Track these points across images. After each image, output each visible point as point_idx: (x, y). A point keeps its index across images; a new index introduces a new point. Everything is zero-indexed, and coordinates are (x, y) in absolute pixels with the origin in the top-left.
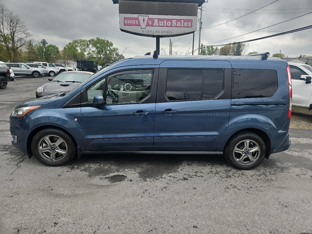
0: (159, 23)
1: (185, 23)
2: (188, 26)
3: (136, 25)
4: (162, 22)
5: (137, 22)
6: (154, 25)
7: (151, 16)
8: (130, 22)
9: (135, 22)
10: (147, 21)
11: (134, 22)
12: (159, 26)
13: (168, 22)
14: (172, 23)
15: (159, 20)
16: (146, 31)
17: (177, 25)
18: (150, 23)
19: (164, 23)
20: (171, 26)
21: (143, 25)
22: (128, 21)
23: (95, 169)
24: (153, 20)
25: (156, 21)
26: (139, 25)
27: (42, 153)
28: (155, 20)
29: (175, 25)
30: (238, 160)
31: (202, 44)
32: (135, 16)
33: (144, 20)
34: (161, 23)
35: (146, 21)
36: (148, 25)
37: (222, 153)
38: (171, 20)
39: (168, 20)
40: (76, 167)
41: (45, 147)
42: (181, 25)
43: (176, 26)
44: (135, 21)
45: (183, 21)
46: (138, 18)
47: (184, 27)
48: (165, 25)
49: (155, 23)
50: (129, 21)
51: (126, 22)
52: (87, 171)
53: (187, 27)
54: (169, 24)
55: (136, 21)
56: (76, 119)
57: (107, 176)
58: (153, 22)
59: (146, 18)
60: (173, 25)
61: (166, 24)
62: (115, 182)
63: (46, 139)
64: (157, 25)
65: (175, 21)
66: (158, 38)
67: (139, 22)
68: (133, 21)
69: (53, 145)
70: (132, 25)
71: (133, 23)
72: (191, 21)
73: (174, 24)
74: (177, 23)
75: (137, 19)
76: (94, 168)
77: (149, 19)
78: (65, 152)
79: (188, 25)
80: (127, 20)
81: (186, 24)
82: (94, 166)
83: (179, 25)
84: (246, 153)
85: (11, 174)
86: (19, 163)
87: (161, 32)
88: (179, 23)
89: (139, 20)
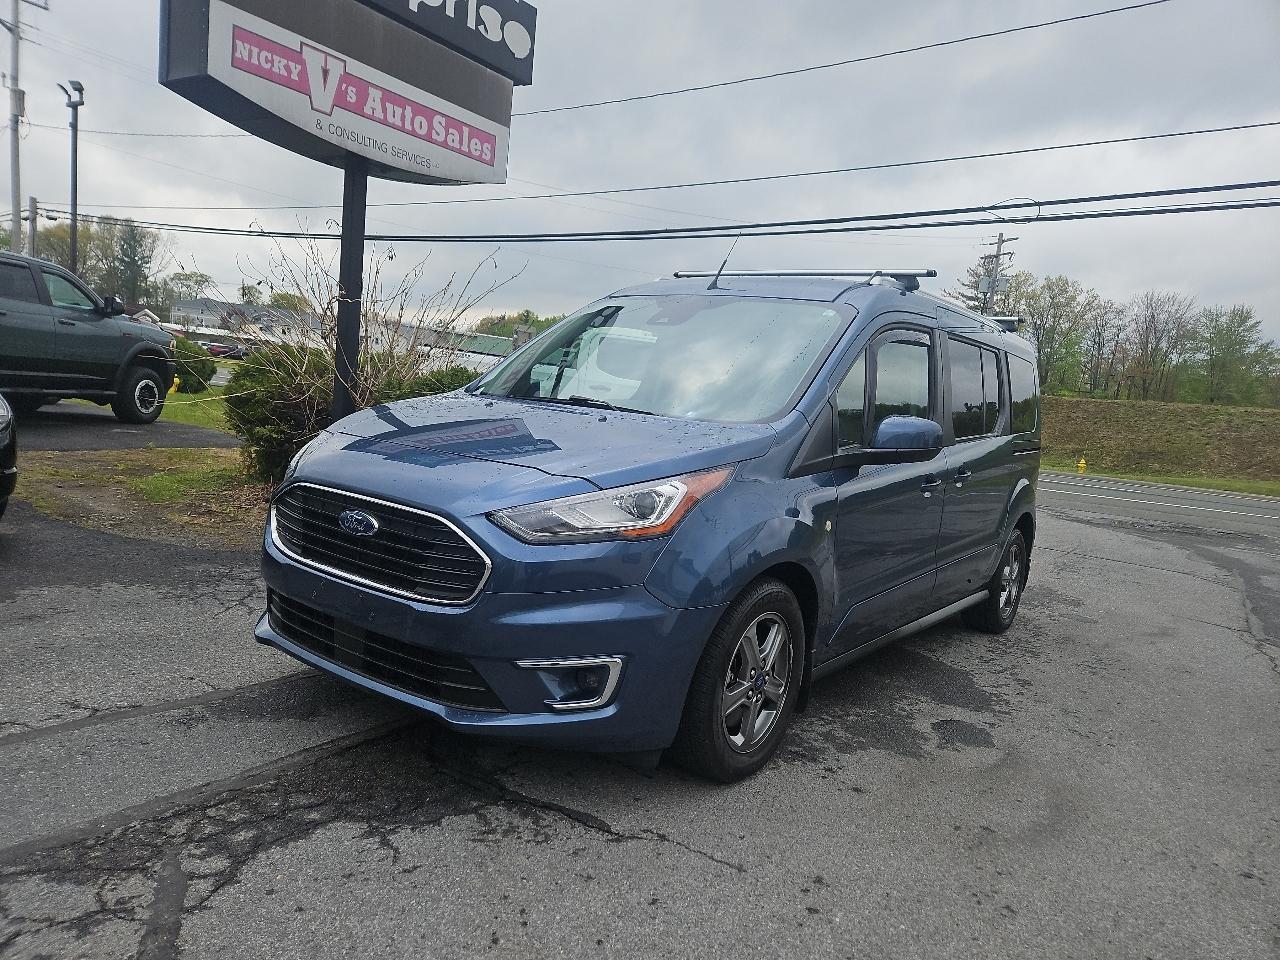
0: (384, 110)
1: (474, 140)
2: (481, 155)
3: (286, 82)
4: (399, 111)
5: (295, 69)
6: (367, 110)
7: (357, 68)
8: (260, 57)
9: (287, 68)
10: (340, 85)
11: (279, 65)
12: (384, 122)
13: (419, 119)
14: (431, 127)
15: (389, 96)
16: (333, 129)
17: (450, 143)
18: (352, 97)
19: (403, 117)
20: (428, 138)
21: (324, 97)
22: (250, 51)
24: (363, 86)
25: (375, 95)
26: (302, 87)
28: (371, 90)
29: (441, 139)
30: (1000, 606)
31: (34, 201)
32: (291, 39)
33: (325, 72)
34: (394, 113)
35: (333, 80)
36: (340, 101)
38: (429, 113)
39: (419, 109)
42: (460, 142)
43: (444, 145)
44: (284, 61)
45: (466, 130)
46: (301, 53)
47: (469, 155)
48: (408, 126)
49: (370, 102)
50: (255, 50)
51: (243, 50)
53: (480, 159)
54: (421, 124)
55: (292, 65)
56: (829, 525)
58: (363, 97)
59: (336, 70)
60: (434, 136)
61: (412, 124)
63: (747, 639)
64: (379, 114)
65: (443, 120)
67: (303, 74)
68: (277, 59)
69: (760, 665)
70: (269, 76)
71: (275, 70)
73: (438, 133)
74: (447, 134)
75: (296, 56)
77: (347, 78)
78: (783, 685)
79: (482, 151)
80: (247, 46)
81: (475, 146)
83: (454, 141)
85: (740, 869)
86: (604, 828)
87: (390, 150)
88: (453, 138)
89: (302, 63)
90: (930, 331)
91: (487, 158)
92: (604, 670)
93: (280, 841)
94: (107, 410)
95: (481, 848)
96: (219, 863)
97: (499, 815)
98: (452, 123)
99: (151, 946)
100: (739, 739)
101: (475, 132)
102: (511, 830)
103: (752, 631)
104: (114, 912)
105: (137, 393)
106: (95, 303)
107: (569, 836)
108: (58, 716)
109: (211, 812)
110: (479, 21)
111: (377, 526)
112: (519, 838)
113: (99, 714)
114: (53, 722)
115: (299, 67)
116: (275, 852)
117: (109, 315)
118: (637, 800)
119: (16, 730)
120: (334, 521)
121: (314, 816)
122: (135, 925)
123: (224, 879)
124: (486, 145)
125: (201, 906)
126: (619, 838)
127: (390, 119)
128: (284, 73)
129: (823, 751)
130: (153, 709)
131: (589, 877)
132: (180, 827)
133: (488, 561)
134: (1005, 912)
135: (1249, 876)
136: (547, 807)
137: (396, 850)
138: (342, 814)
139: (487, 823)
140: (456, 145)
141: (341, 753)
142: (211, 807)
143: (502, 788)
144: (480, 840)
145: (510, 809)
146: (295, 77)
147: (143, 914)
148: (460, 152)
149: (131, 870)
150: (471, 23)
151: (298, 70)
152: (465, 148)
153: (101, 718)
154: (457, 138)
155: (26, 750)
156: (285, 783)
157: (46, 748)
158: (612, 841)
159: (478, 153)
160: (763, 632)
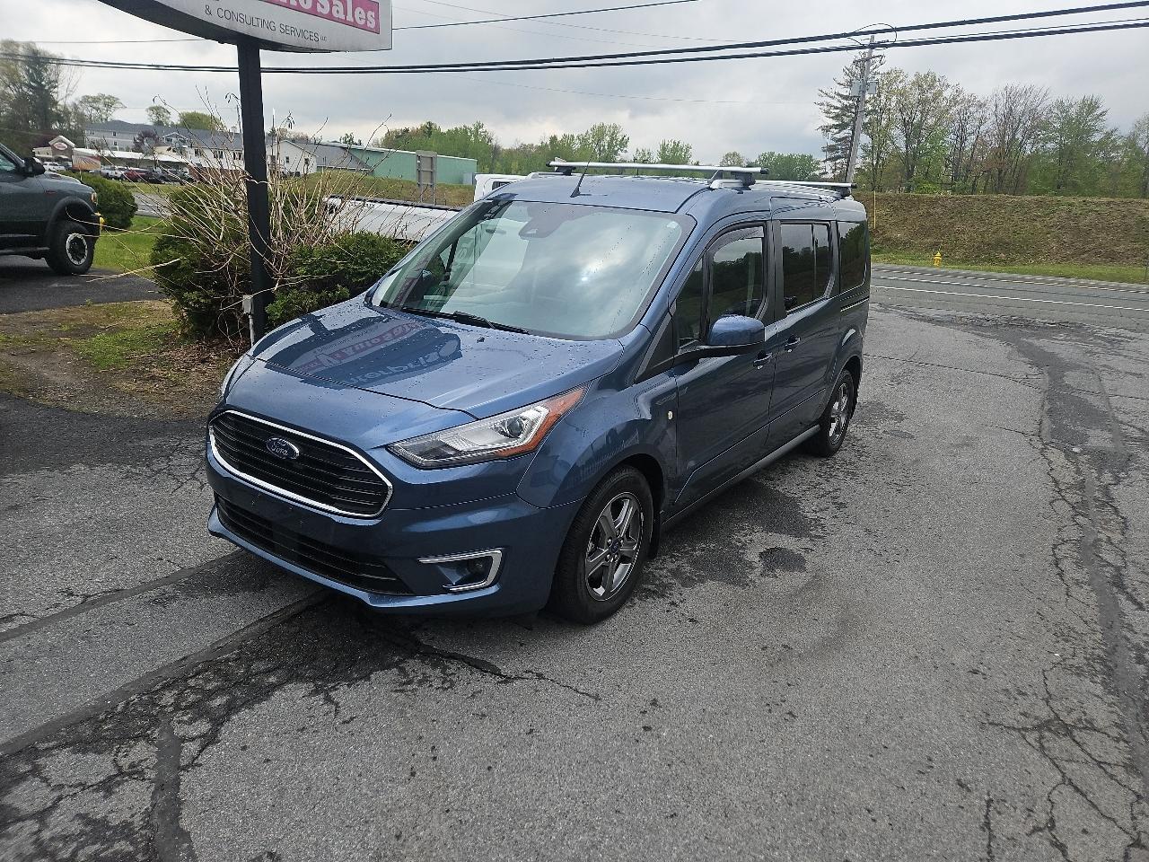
1: (359, 9)
2: (366, 24)
14: (315, 1)
16: (222, 14)
17: (335, 14)
20: (314, 12)
23: (697, 568)
29: (326, 11)
30: (831, 434)
37: (818, 426)
41: (591, 553)
42: (346, 13)
43: (330, 17)
45: (349, 1)
47: (354, 25)
48: (293, 2)
53: (364, 28)
56: (670, 414)
57: (758, 565)
60: (320, 9)
62: (802, 566)
63: (603, 517)
66: (250, 48)
69: (616, 534)
72: (374, 7)
73: (323, 6)
74: (331, 5)
78: (636, 543)
79: (367, 19)
81: (361, 15)
83: (338, 12)
85: (597, 698)
86: (496, 672)
87: (278, 29)
88: (339, 7)
90: (764, 224)
91: (372, 26)
92: (488, 560)
93: (248, 704)
94: (42, 263)
95: (401, 697)
96: (203, 727)
97: (414, 666)
99: (160, 800)
100: (600, 591)
102: (425, 679)
103: (607, 511)
104: (130, 775)
105: (68, 246)
106: (17, 164)
107: (468, 680)
108: (57, 605)
109: (192, 683)
111: (297, 452)
112: (431, 686)
113: (89, 599)
114: (53, 611)
116: (244, 714)
117: (31, 175)
118: (521, 645)
119: (25, 620)
120: (263, 445)
121: (272, 679)
122: (146, 784)
123: (209, 740)
124: (370, 13)
125: (193, 764)
126: (508, 680)
129: (670, 586)
130: (133, 592)
131: (484, 715)
132: (168, 698)
133: (389, 484)
134: (788, 717)
135: (975, 672)
136: (452, 657)
137: (337, 704)
138: (294, 676)
139: (406, 675)
140: (342, 16)
141: (289, 620)
142: (191, 677)
143: (418, 643)
144: (402, 691)
145: (423, 662)
147: (151, 775)
148: (345, 22)
149: (136, 738)
152: (350, 18)
153: (93, 603)
154: (341, 9)
155: (36, 638)
156: (249, 651)
157: (52, 637)
158: (501, 682)
159: (362, 22)
160: (617, 508)
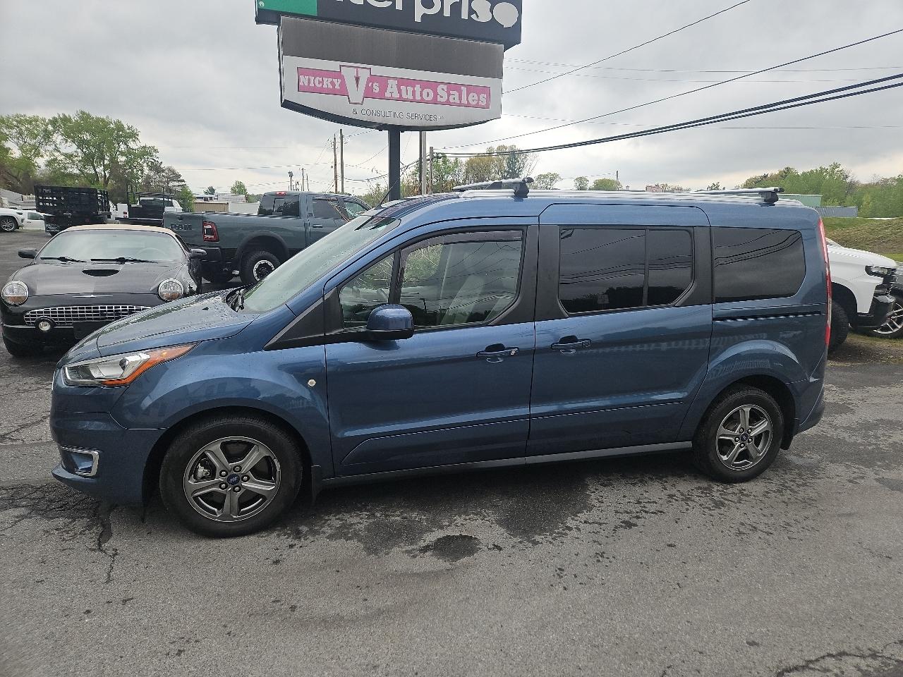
0: (400, 91)
1: (471, 95)
2: (478, 103)
3: (332, 92)
4: (410, 89)
5: (337, 83)
6: (388, 95)
7: (378, 70)
8: (315, 82)
9: (332, 83)
10: (367, 85)
11: (327, 83)
12: (400, 99)
13: (426, 91)
14: (436, 94)
15: (402, 82)
16: (364, 112)
17: (451, 100)
18: (376, 89)
19: (414, 92)
20: (435, 102)
21: (356, 93)
22: (309, 80)
23: (368, 529)
24: (383, 81)
25: (392, 84)
26: (343, 92)
27: (195, 499)
28: (390, 82)
29: (444, 100)
30: (725, 458)
31: (431, 148)
32: (333, 65)
33: (357, 79)
34: (407, 92)
35: (363, 82)
36: (369, 94)
37: (689, 444)
38: (433, 85)
39: (425, 84)
40: (304, 529)
41: (203, 478)
42: (460, 98)
43: (448, 103)
44: (330, 80)
45: (464, 90)
46: (340, 72)
47: (468, 105)
48: (418, 98)
49: (389, 90)
50: (312, 78)
51: (304, 80)
52: (350, 538)
53: (477, 106)
54: (428, 94)
55: (335, 80)
56: (312, 383)
57: (422, 544)
58: (384, 87)
59: (364, 75)
60: (439, 99)
61: (421, 95)
62: (458, 558)
63: (210, 451)
64: (396, 95)
65: (445, 87)
66: (395, 132)
67: (343, 84)
68: (325, 79)
69: (234, 469)
70: (322, 91)
71: (325, 86)
72: (486, 90)
73: (441, 97)
74: (449, 95)
75: (338, 75)
76: (362, 526)
77: (372, 78)
78: (273, 485)
79: (479, 100)
80: (307, 77)
81: (473, 98)
82: (360, 521)
83: (454, 98)
84: (742, 440)
85: (109, 581)
86: (101, 543)
87: (406, 117)
88: (455, 96)
89: (342, 78)
97: (80, 522)
98: (451, 87)
100: (220, 512)
101: (470, 89)
103: (214, 447)
110: (471, 11)
112: (63, 535)
115: (340, 81)
127: (404, 96)
128: (330, 87)
129: (318, 533)
136: (105, 525)
140: (457, 101)
145: (89, 522)
146: (337, 87)
150: (465, 16)
151: (339, 83)
